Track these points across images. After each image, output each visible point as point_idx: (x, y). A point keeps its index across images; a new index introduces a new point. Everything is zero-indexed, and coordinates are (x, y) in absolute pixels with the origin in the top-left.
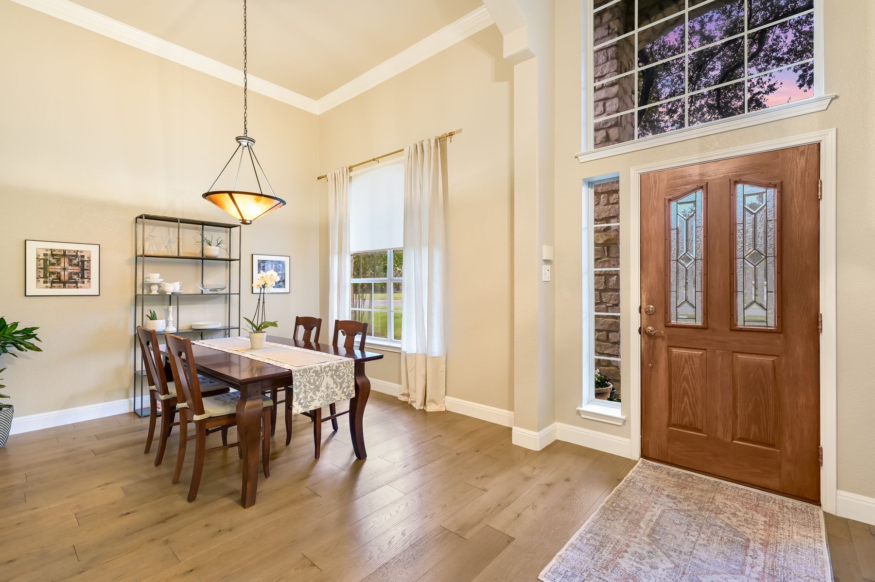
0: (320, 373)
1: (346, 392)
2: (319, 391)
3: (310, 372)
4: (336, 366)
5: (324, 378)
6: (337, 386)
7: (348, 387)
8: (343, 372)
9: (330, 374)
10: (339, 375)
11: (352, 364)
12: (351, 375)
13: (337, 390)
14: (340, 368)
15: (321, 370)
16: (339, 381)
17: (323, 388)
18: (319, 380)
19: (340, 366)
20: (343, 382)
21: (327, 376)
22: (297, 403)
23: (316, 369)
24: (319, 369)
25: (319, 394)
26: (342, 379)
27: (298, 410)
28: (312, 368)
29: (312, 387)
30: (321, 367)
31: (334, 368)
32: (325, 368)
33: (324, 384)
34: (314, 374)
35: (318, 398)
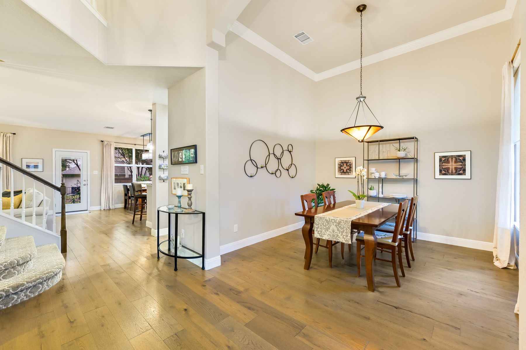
0: (329, 222)
1: (345, 238)
2: (328, 231)
3: (323, 219)
4: (339, 221)
5: (331, 225)
6: (340, 233)
7: (347, 236)
8: (343, 226)
9: (335, 224)
10: (341, 227)
11: (349, 223)
12: (348, 229)
13: (340, 235)
14: (341, 223)
15: (329, 220)
16: (341, 230)
17: (330, 230)
18: (328, 225)
19: (341, 222)
20: (343, 232)
21: (333, 225)
22: (317, 232)
23: (327, 219)
24: (328, 219)
25: (328, 233)
26: (343, 230)
27: (317, 236)
28: (324, 218)
29: (325, 227)
30: (329, 219)
31: (337, 222)
32: (332, 220)
33: (331, 228)
34: (325, 221)
35: (327, 234)
